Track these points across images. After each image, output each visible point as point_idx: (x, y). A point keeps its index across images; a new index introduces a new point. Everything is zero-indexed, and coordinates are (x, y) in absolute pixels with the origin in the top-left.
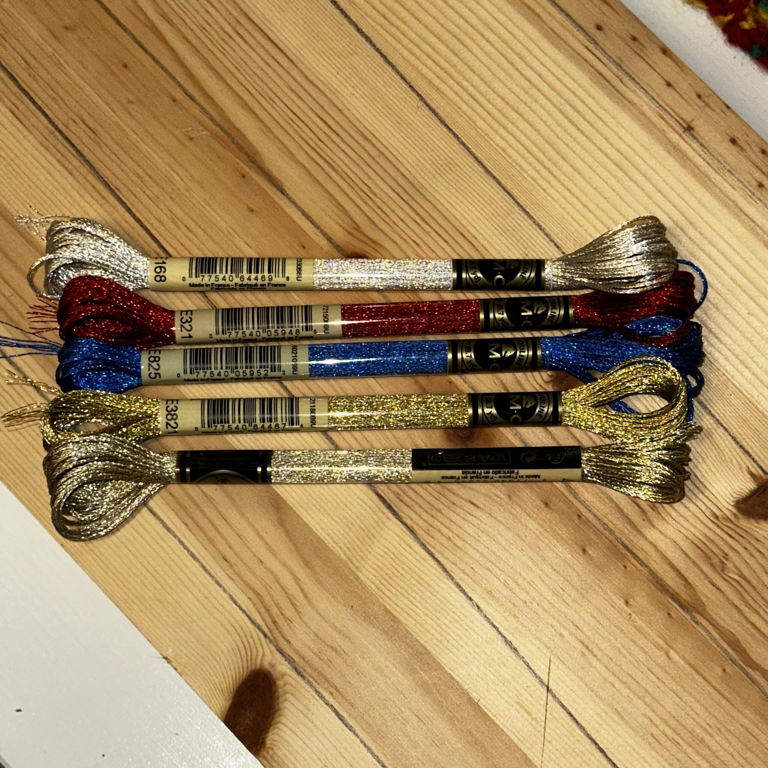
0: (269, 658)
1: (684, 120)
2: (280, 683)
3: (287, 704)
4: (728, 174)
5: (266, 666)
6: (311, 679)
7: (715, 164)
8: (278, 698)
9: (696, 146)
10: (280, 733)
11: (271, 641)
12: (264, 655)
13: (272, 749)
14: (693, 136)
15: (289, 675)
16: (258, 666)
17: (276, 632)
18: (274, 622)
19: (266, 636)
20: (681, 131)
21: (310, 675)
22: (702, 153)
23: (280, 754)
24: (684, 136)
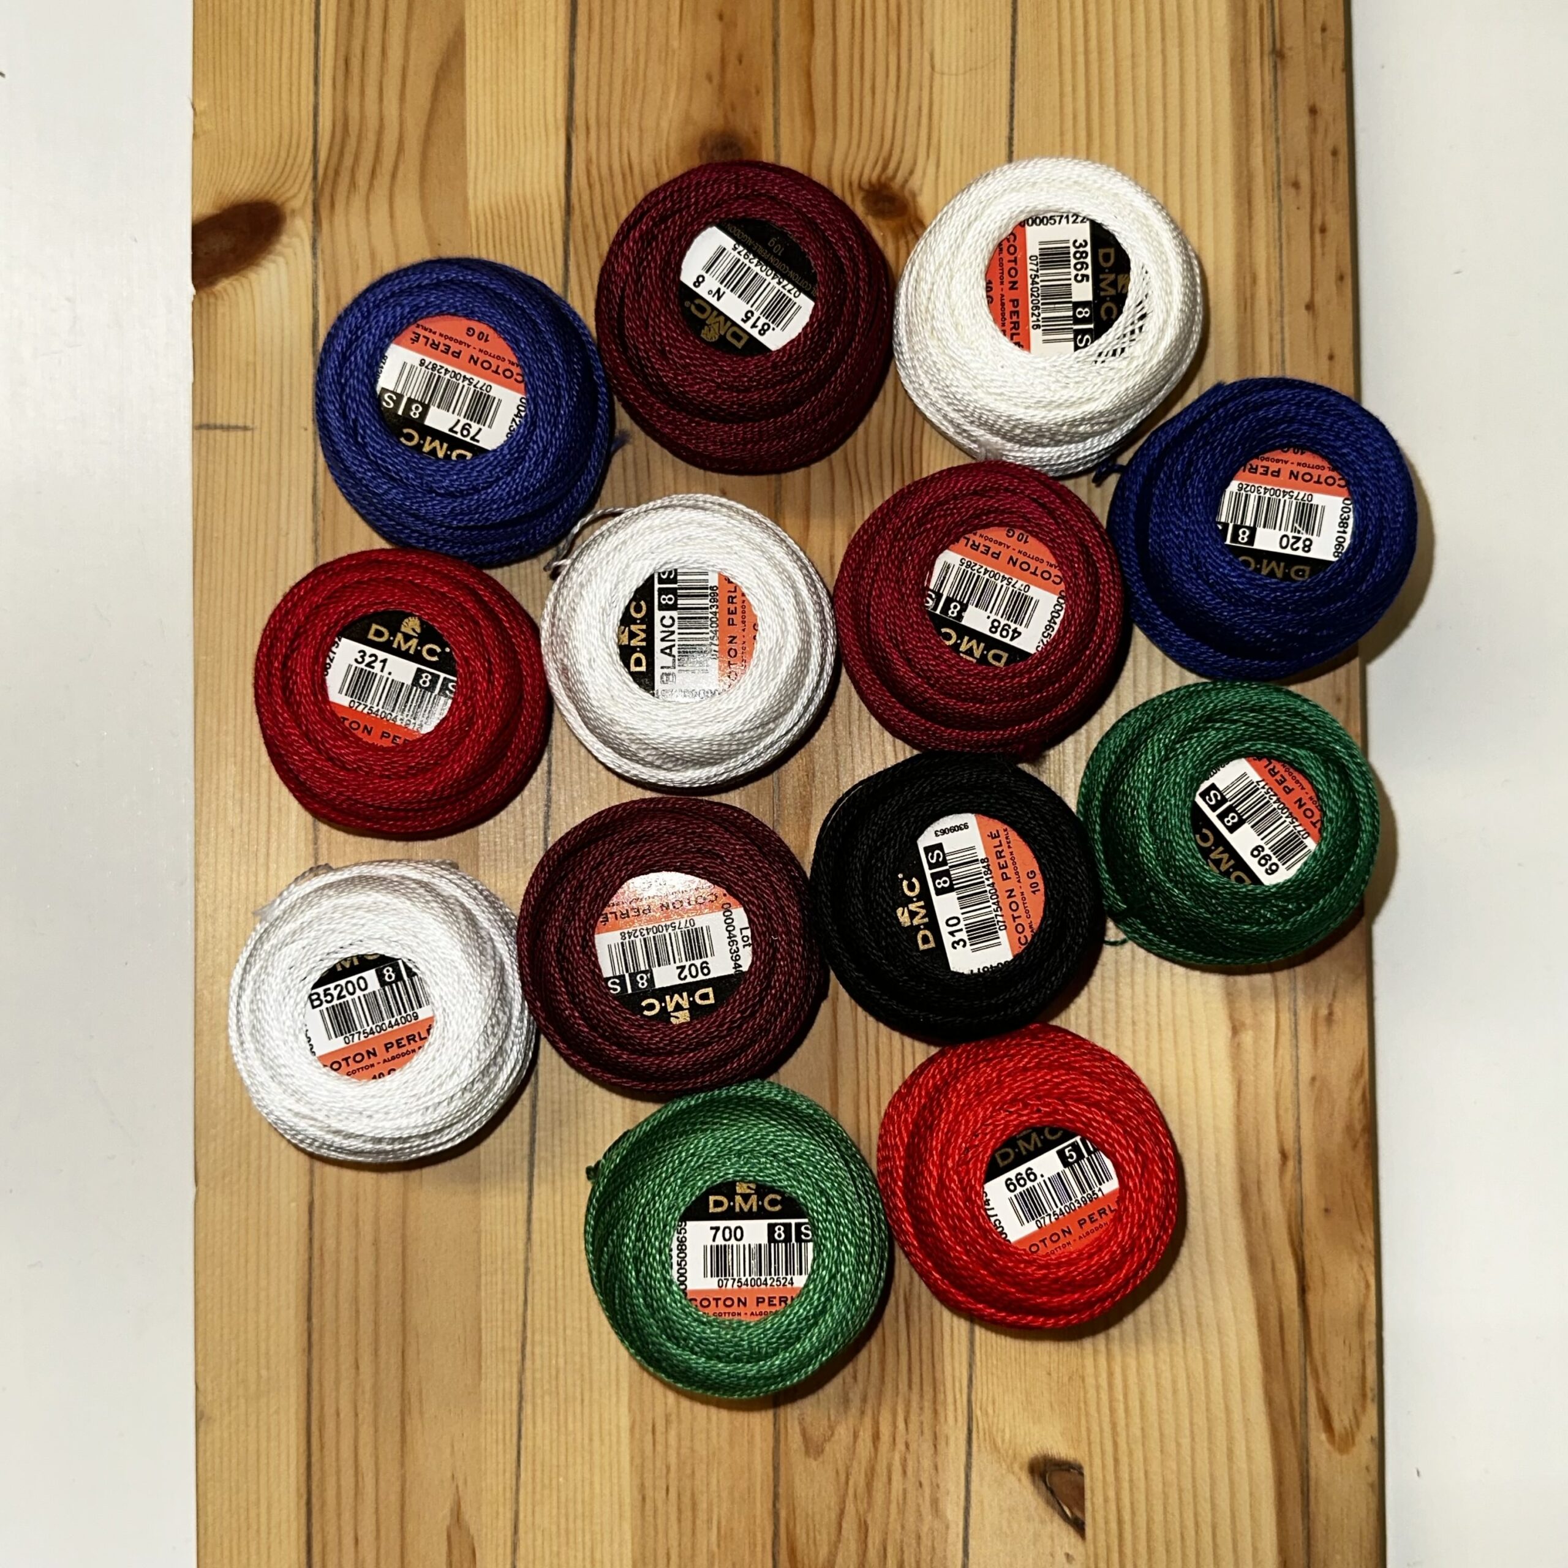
0: (296, 204)
1: (1282, 39)
2: (284, 239)
3: (272, 266)
4: (1273, 139)
5: (288, 211)
6: (320, 266)
7: (1270, 118)
8: (270, 253)
9: (1269, 78)
10: (240, 291)
11: (315, 190)
12: (294, 196)
13: (216, 298)
14: (1275, 67)
15: (302, 240)
16: (279, 202)
17: (329, 182)
18: (337, 173)
19: (315, 177)
20: (1267, 47)
21: (324, 261)
22: (1267, 93)
23: (220, 310)
24: (1266, 58)
